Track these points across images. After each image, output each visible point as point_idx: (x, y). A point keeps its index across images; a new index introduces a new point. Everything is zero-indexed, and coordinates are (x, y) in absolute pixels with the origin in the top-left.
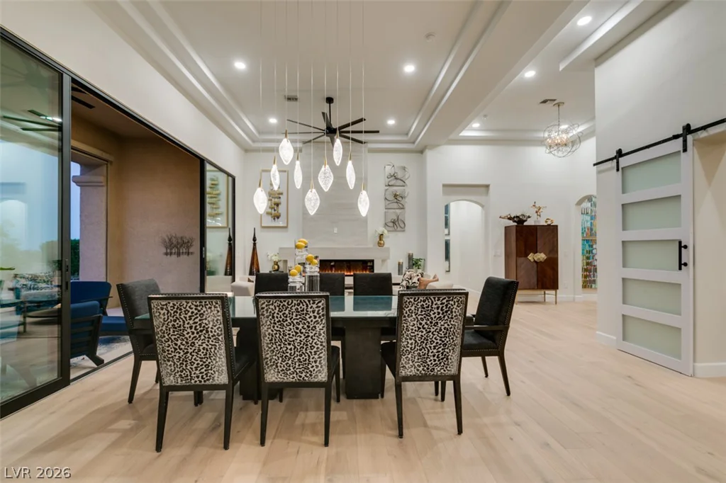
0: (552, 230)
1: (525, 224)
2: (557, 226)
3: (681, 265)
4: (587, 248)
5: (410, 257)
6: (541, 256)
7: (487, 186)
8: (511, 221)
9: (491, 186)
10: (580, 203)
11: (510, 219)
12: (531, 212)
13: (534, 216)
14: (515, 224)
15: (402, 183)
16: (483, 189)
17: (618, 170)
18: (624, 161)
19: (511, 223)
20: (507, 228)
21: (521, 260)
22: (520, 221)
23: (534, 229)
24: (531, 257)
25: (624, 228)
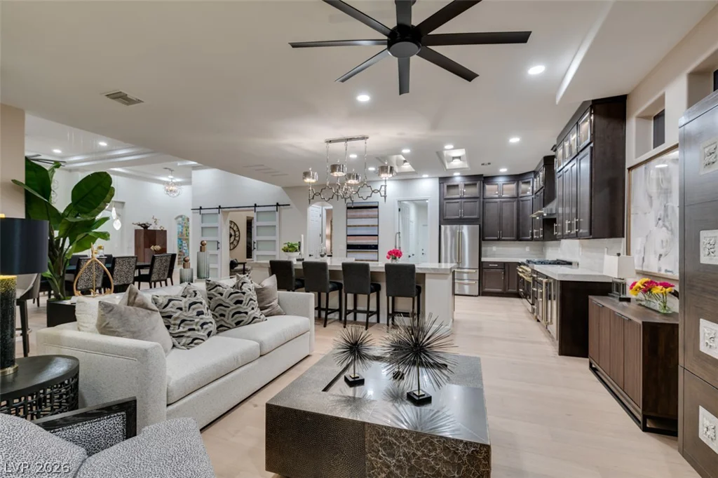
0: (164, 233)
1: (149, 228)
2: (166, 231)
3: (218, 248)
4: (180, 243)
6: (158, 247)
7: (123, 203)
8: (140, 227)
9: (126, 204)
10: (177, 218)
11: (139, 225)
12: (151, 221)
13: (153, 224)
14: (142, 228)
16: (120, 205)
17: (200, 214)
18: (202, 211)
20: (136, 231)
21: (146, 249)
22: (145, 227)
23: (154, 232)
24: (152, 248)
25: (202, 236)
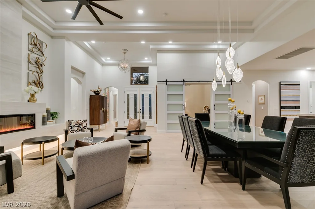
0: (105, 99)
5: (48, 111)
7: (84, 73)
8: (94, 93)
9: (86, 74)
14: (95, 95)
15: (41, 54)
16: (82, 75)
17: (166, 85)
18: (168, 83)
19: (94, 94)
20: (92, 96)
22: (97, 93)
23: (103, 97)
24: (103, 109)
